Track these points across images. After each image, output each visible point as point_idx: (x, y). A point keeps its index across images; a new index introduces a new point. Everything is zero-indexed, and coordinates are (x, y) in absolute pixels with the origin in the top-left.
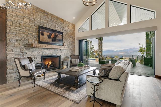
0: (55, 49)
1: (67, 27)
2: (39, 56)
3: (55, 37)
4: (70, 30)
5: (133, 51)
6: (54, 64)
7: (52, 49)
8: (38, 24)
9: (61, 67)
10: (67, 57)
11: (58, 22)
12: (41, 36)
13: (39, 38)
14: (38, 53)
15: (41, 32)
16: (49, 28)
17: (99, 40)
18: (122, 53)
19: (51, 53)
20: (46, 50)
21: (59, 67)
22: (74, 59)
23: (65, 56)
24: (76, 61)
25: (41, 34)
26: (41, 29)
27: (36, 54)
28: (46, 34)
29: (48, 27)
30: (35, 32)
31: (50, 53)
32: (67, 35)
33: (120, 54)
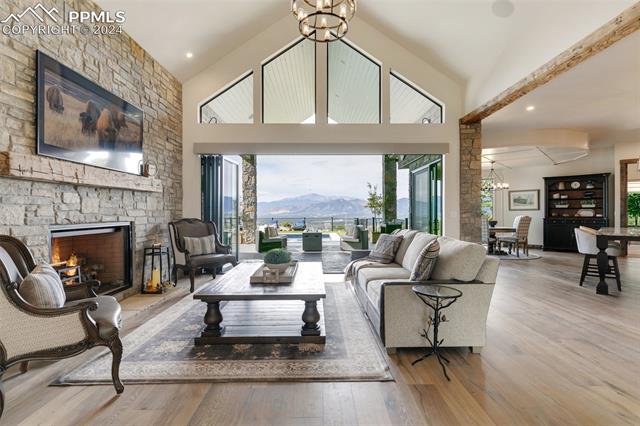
0: (110, 189)
1: (156, 86)
2: (35, 229)
3: (113, 127)
4: (166, 103)
5: (312, 205)
6: (96, 267)
7: (97, 188)
8: (32, 39)
9: (136, 281)
10: (156, 230)
11: (125, 54)
12: (49, 113)
13: (37, 120)
14: (31, 211)
15: (47, 87)
16: (83, 74)
17: (246, 163)
18: (280, 212)
19: (96, 211)
20: (71, 197)
21: (125, 283)
22: (196, 239)
23: (150, 226)
24: (203, 243)
25: (50, 100)
26: (47, 73)
27: (23, 217)
28: (74, 106)
29: (78, 69)
30: (16, 86)
31: (91, 210)
32: (156, 128)
33: (272, 213)
